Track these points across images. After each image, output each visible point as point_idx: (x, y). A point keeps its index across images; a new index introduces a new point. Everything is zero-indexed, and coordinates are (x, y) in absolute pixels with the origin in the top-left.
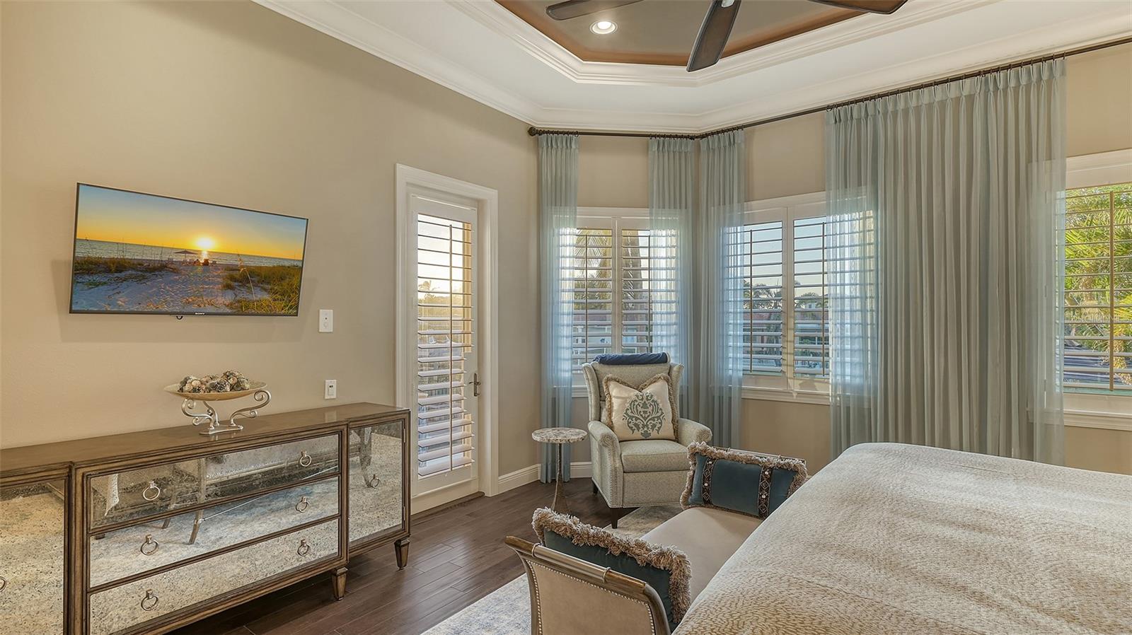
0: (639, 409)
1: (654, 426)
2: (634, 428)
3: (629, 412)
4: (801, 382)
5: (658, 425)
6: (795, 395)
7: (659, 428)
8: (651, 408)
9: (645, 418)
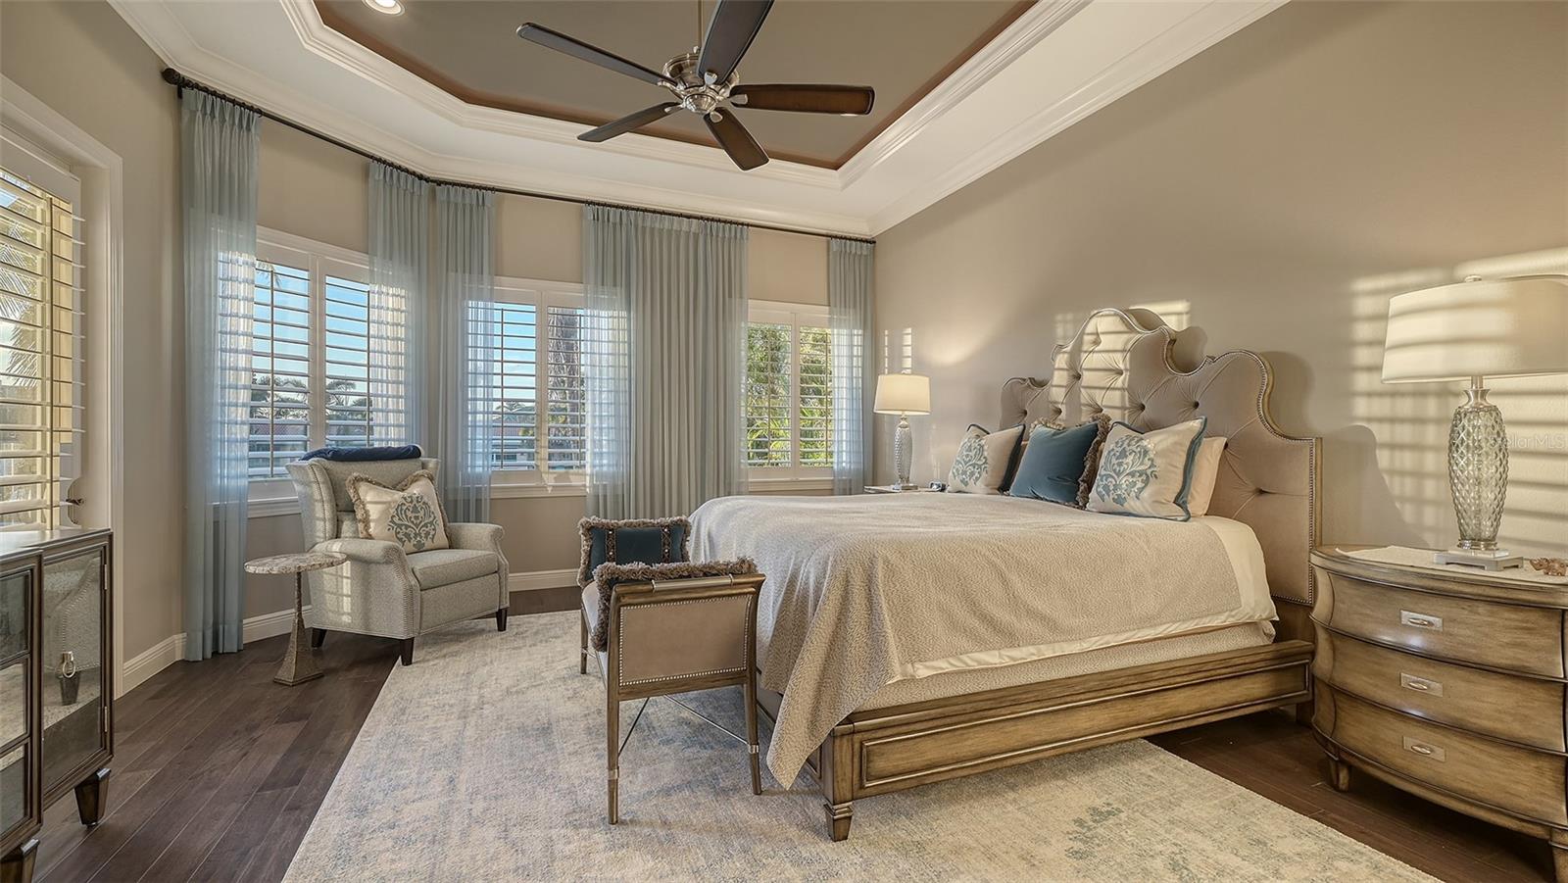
0: (409, 514)
1: (428, 533)
2: (404, 539)
3: (396, 520)
4: (555, 475)
5: (432, 532)
6: (550, 489)
7: (433, 536)
8: (422, 512)
9: (417, 525)
